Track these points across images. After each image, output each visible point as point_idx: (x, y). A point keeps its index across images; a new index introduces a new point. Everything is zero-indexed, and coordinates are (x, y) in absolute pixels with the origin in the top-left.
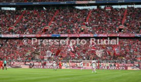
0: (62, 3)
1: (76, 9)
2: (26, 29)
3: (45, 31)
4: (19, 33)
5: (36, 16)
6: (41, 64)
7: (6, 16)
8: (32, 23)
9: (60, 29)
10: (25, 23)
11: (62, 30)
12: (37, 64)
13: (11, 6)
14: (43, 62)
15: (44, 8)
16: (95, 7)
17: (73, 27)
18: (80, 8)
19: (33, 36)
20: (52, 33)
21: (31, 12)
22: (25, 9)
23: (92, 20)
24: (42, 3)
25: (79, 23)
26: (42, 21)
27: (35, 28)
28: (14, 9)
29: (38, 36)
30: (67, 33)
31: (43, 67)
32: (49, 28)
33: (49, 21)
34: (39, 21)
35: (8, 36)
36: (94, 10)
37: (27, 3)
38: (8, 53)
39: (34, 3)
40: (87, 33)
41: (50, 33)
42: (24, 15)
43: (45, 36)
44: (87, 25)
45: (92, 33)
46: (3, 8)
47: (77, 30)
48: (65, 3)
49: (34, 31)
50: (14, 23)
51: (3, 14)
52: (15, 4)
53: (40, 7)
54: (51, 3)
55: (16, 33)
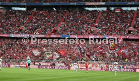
0: (72, 4)
1: (85, 10)
2: (36, 29)
3: (55, 31)
4: (28, 33)
5: (46, 17)
6: (50, 64)
7: (16, 16)
8: (42, 23)
9: (69, 29)
10: (35, 23)
11: (71, 31)
12: (46, 64)
13: (21, 6)
14: (52, 63)
15: (54, 9)
16: (105, 9)
17: (83, 28)
18: (90, 9)
19: (43, 36)
20: (62, 34)
21: (41, 12)
22: (35, 9)
23: (102, 22)
24: (52, 4)
25: (88, 24)
26: (52, 21)
27: (44, 29)
28: (24, 9)
29: (48, 36)
30: (77, 33)
31: (52, 68)
32: (59, 29)
33: (58, 22)
34: (49, 22)
35: (18, 36)
36: (104, 12)
37: (38, 3)
38: (18, 53)
39: (44, 4)
40: (96, 35)
41: (59, 34)
42: (34, 15)
43: (54, 36)
44: (96, 27)
45: (102, 34)
46: (13, 8)
47: (86, 31)
48: (75, 4)
49: (44, 31)
50: (24, 23)
51: (13, 13)
52: (25, 4)
53: (50, 7)
54: (62, 3)
55: (26, 33)
